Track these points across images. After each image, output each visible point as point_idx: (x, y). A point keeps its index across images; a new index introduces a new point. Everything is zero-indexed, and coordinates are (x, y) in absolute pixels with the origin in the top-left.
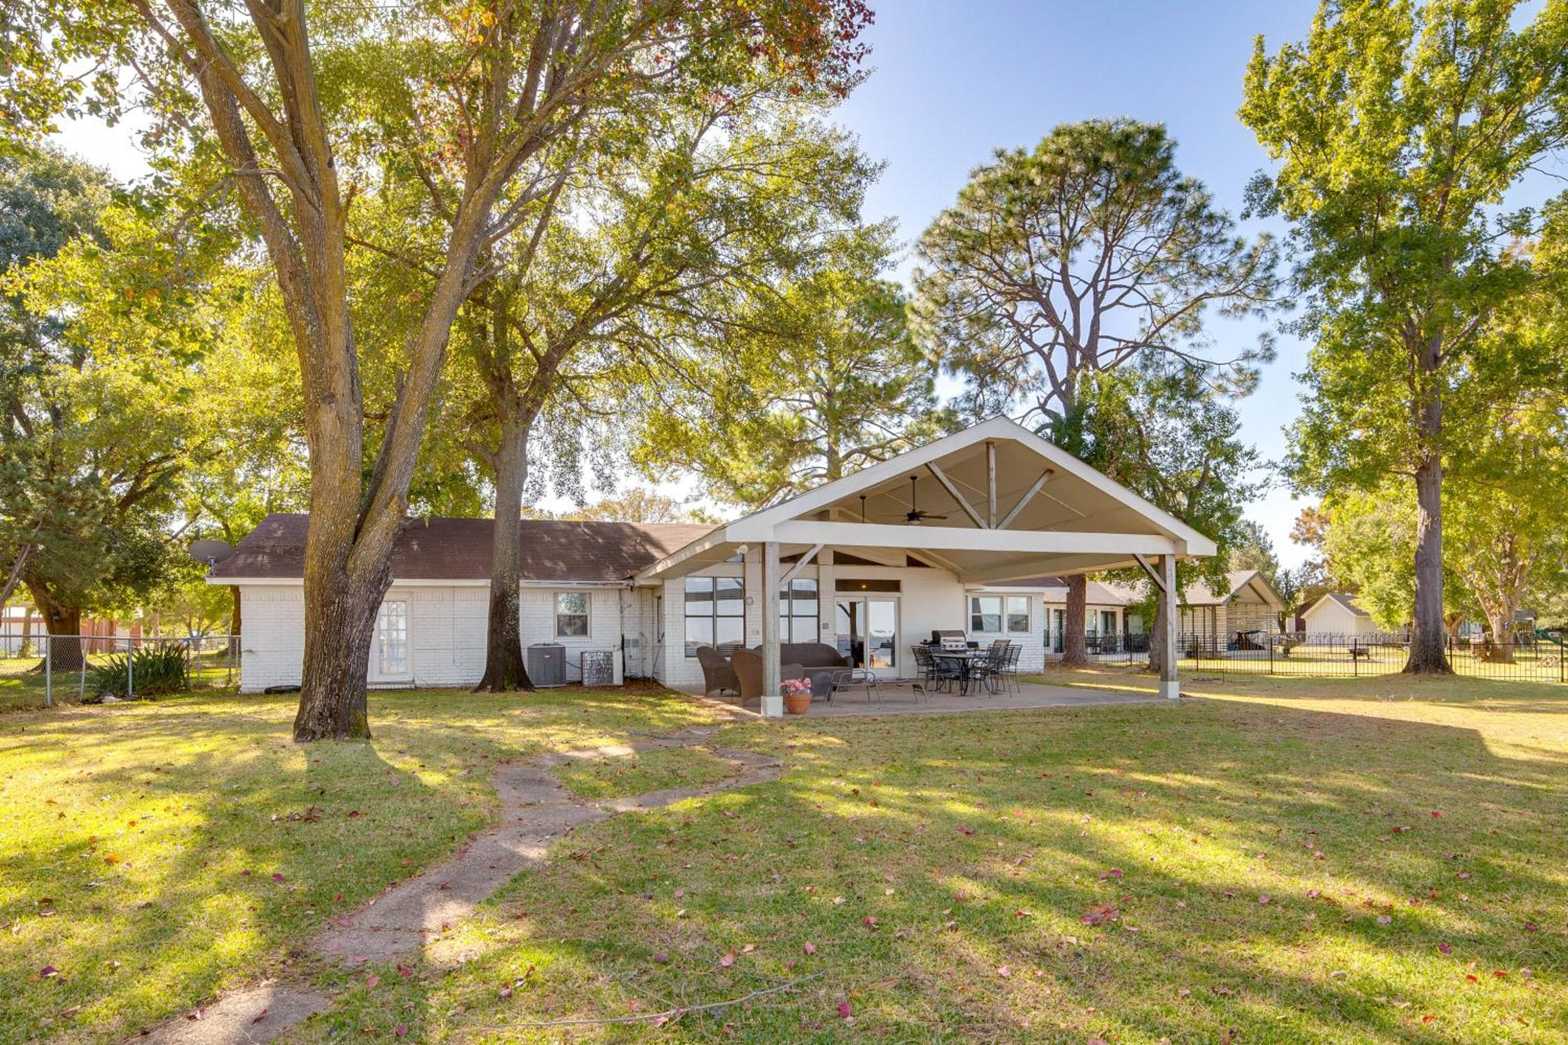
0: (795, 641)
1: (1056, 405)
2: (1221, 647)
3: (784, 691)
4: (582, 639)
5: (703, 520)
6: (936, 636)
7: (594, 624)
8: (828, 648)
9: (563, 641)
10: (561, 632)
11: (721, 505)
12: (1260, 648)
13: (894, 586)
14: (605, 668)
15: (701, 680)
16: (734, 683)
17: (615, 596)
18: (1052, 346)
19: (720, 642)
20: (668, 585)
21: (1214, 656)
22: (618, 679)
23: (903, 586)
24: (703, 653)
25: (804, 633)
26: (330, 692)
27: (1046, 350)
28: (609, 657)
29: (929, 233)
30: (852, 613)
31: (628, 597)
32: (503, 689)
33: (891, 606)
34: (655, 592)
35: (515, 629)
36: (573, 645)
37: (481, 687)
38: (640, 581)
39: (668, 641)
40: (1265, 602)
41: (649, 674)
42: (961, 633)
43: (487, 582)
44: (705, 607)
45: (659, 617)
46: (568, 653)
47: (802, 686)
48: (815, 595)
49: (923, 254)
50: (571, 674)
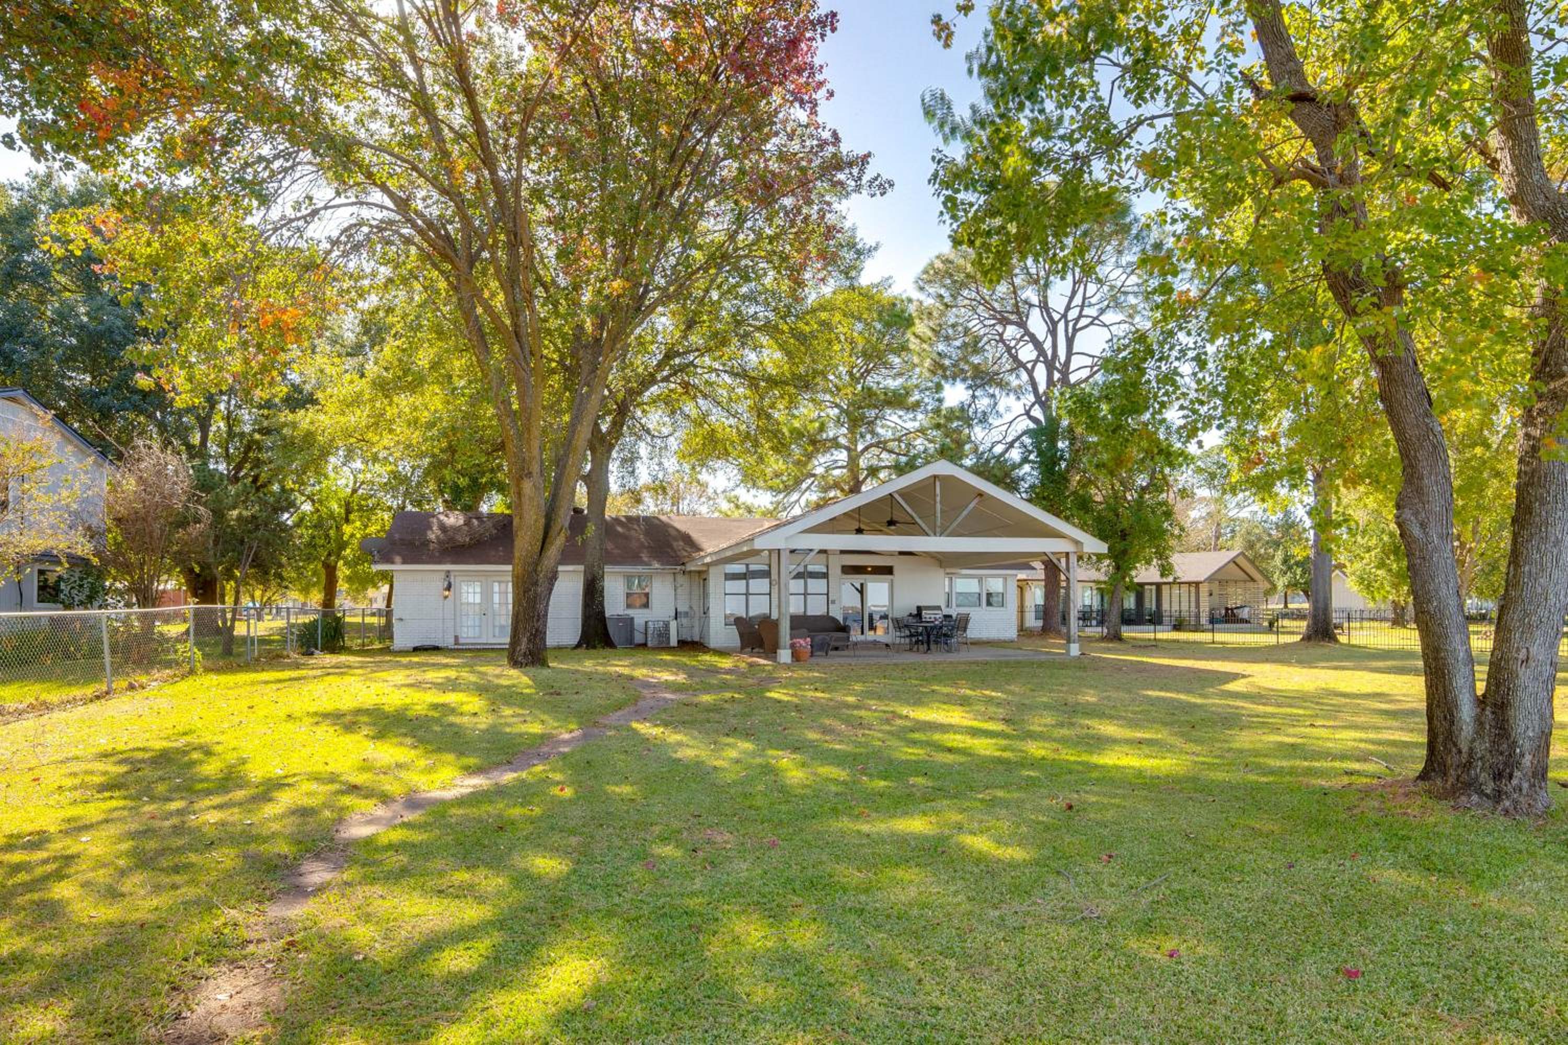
0: (809, 613)
1: (1037, 412)
2: (1204, 620)
3: (792, 646)
4: (645, 611)
5: (737, 507)
6: (919, 609)
7: (655, 600)
8: (834, 620)
9: (631, 612)
10: (629, 606)
11: (753, 492)
12: (1247, 622)
13: (888, 570)
14: (664, 633)
15: (736, 641)
16: (761, 644)
17: (670, 578)
18: (1036, 362)
19: (751, 614)
20: (712, 570)
21: (1197, 628)
22: (674, 642)
23: (895, 571)
24: (738, 621)
25: (817, 608)
26: (529, 641)
27: (1029, 366)
28: (667, 625)
29: (926, 272)
30: (861, 591)
31: (681, 579)
32: (594, 647)
33: (885, 586)
34: (702, 576)
35: (602, 604)
36: (640, 617)
37: (578, 646)
38: (691, 567)
39: (712, 613)
40: (1253, 580)
41: (697, 639)
42: (939, 608)
43: (581, 568)
44: (740, 586)
45: (705, 595)
46: (636, 621)
47: (804, 643)
48: (825, 576)
49: (922, 289)
50: (639, 638)
